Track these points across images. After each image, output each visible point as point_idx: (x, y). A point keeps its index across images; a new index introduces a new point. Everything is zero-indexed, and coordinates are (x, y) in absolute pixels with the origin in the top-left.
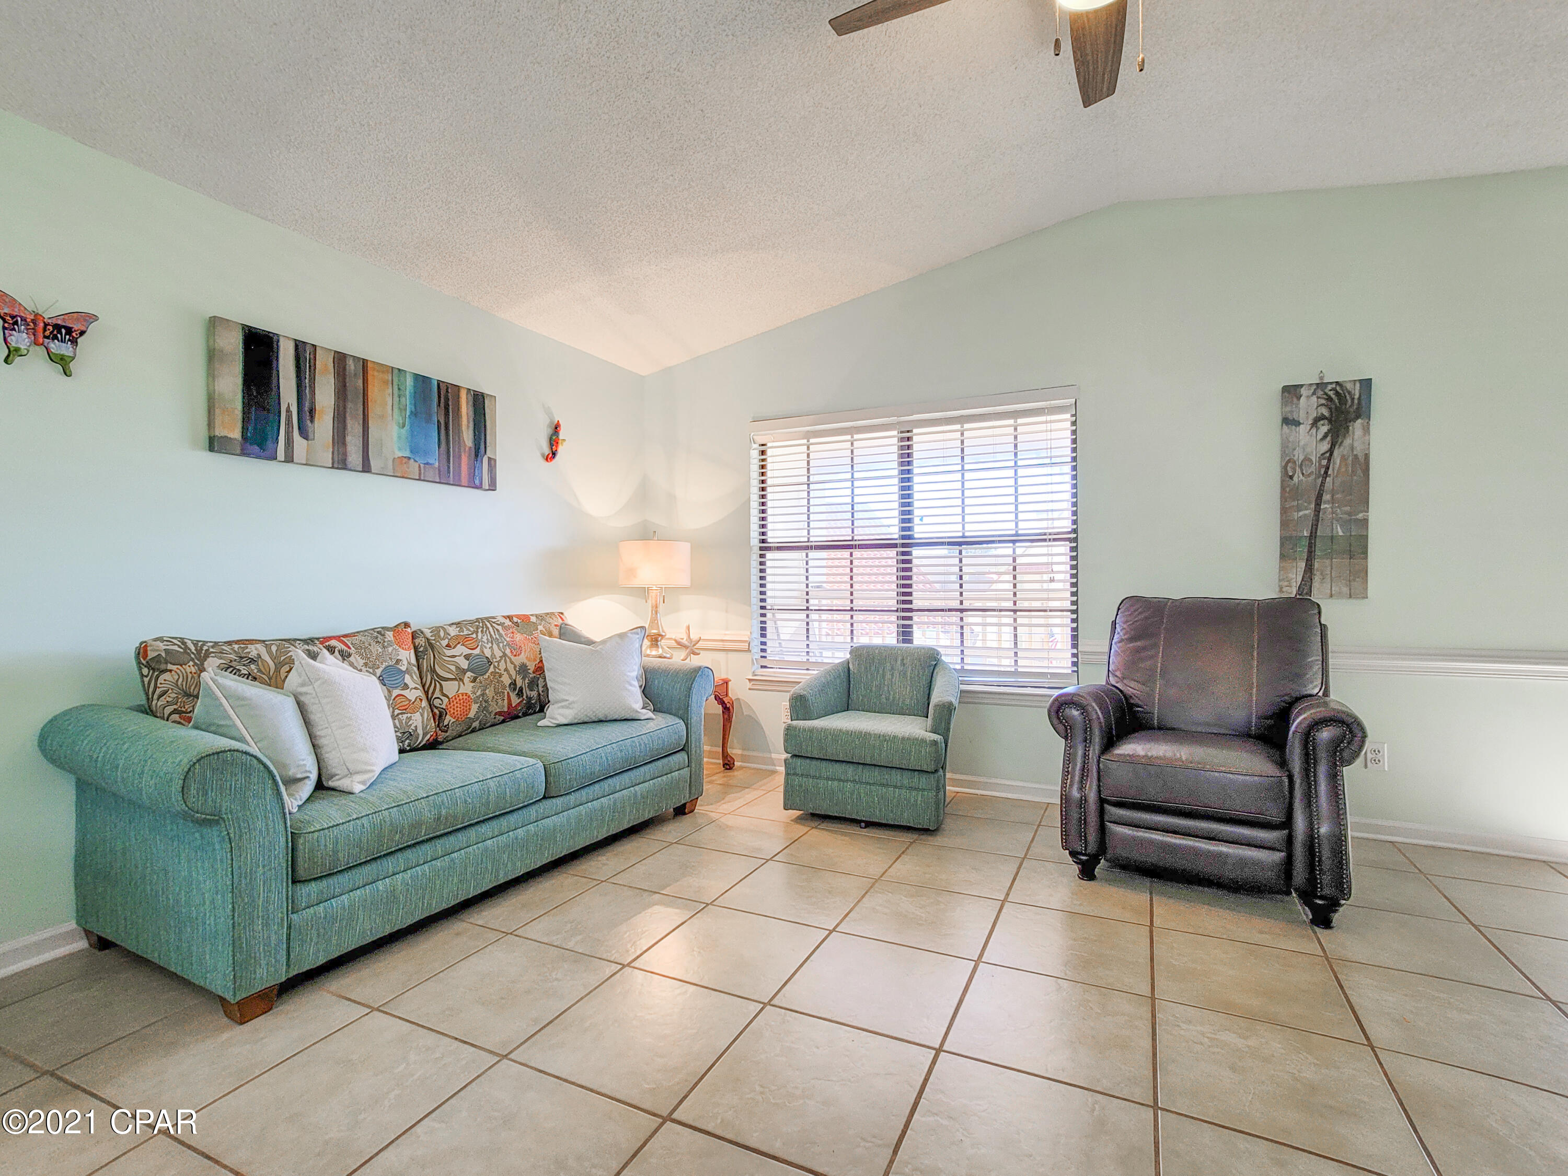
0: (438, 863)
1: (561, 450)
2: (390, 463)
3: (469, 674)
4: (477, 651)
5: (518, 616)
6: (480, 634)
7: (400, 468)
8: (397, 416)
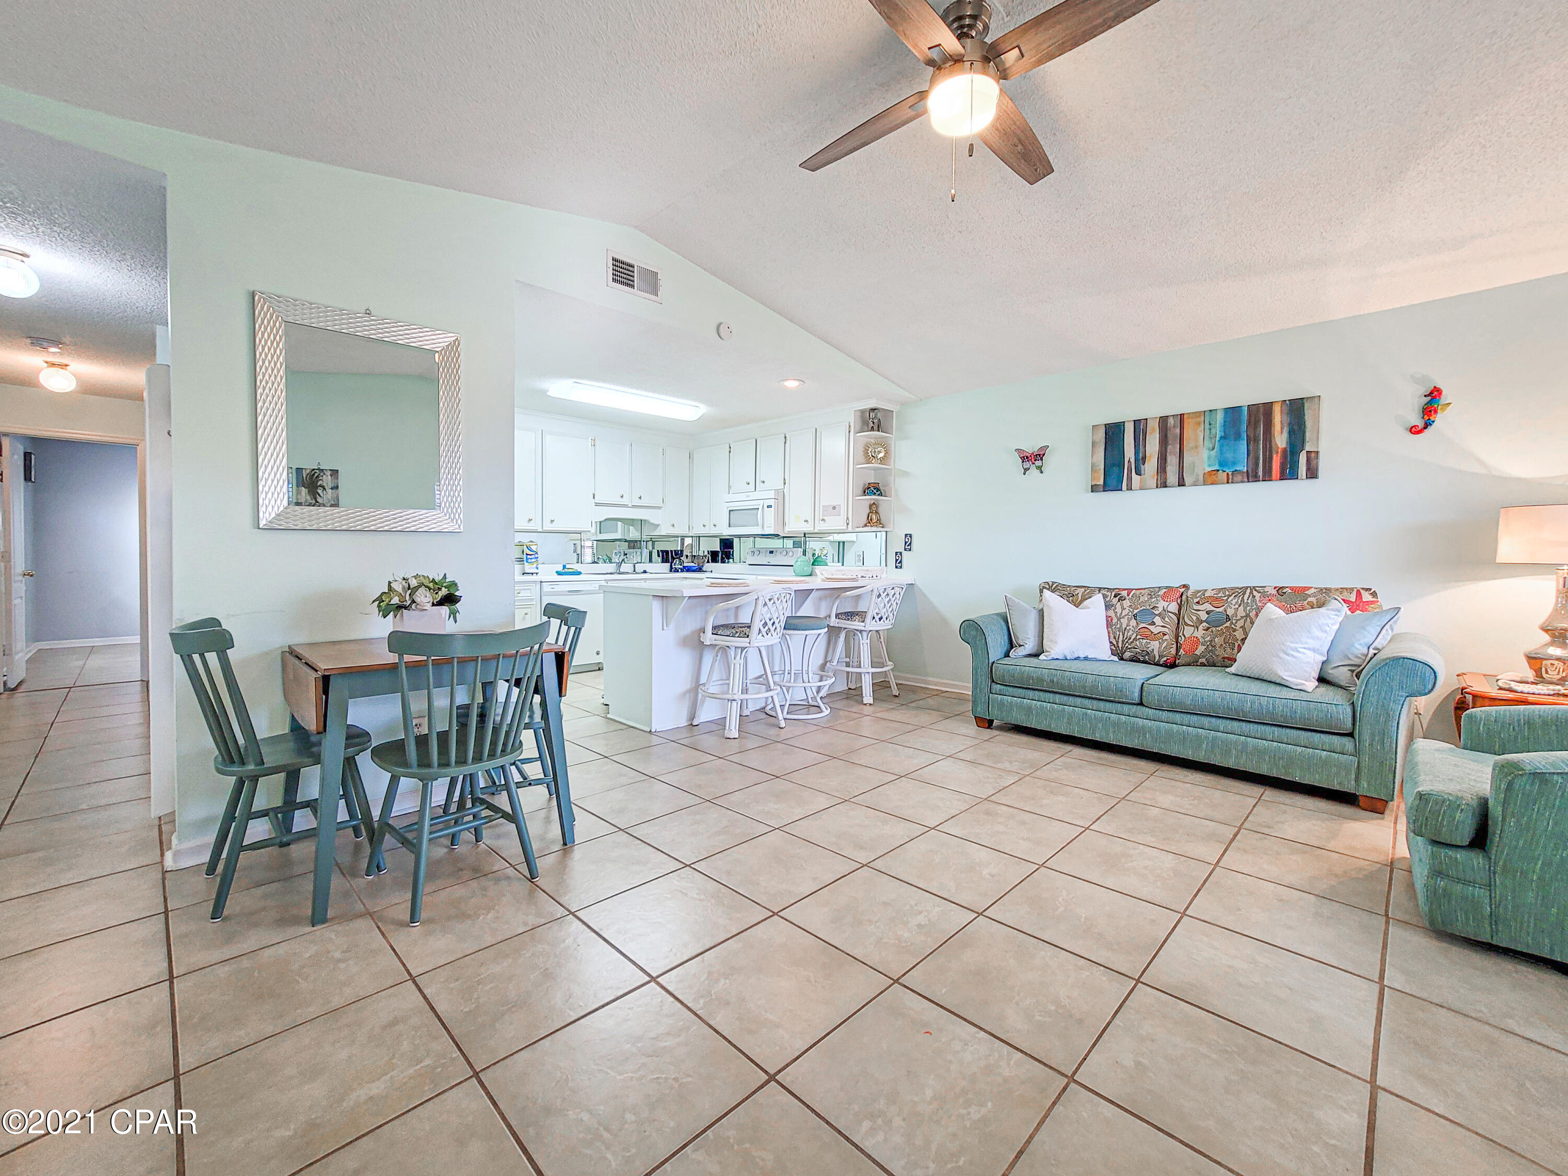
2: (1202, 477)
3: (1204, 624)
4: (1220, 609)
6: (1231, 598)
7: (1210, 479)
8: (1208, 444)
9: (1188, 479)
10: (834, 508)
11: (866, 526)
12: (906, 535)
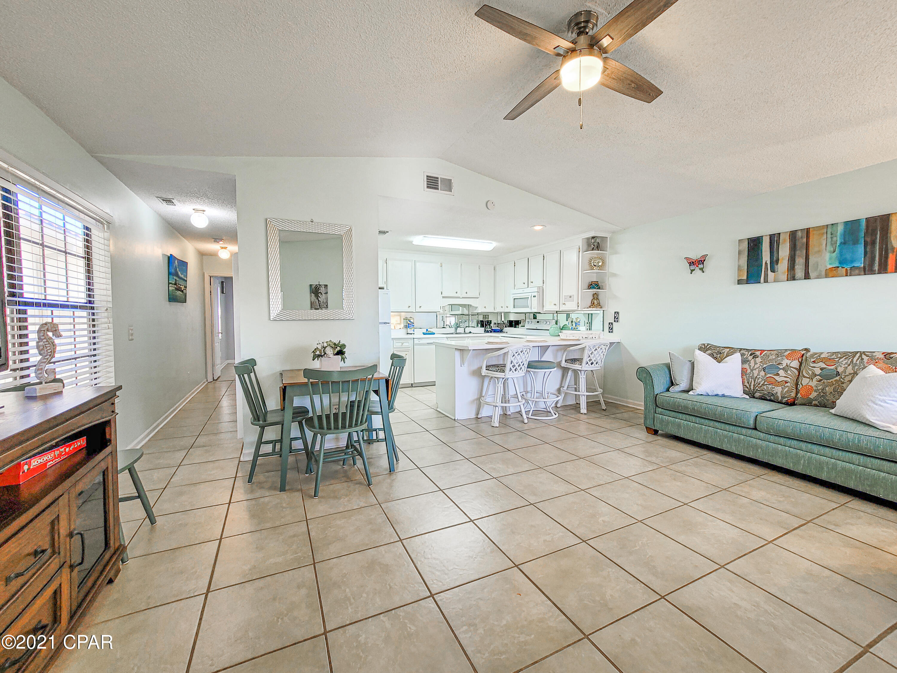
2: (824, 272)
3: (818, 377)
4: (832, 367)
7: (830, 273)
8: (830, 248)
9: (811, 274)
10: (570, 297)
11: (590, 307)
12: (615, 312)
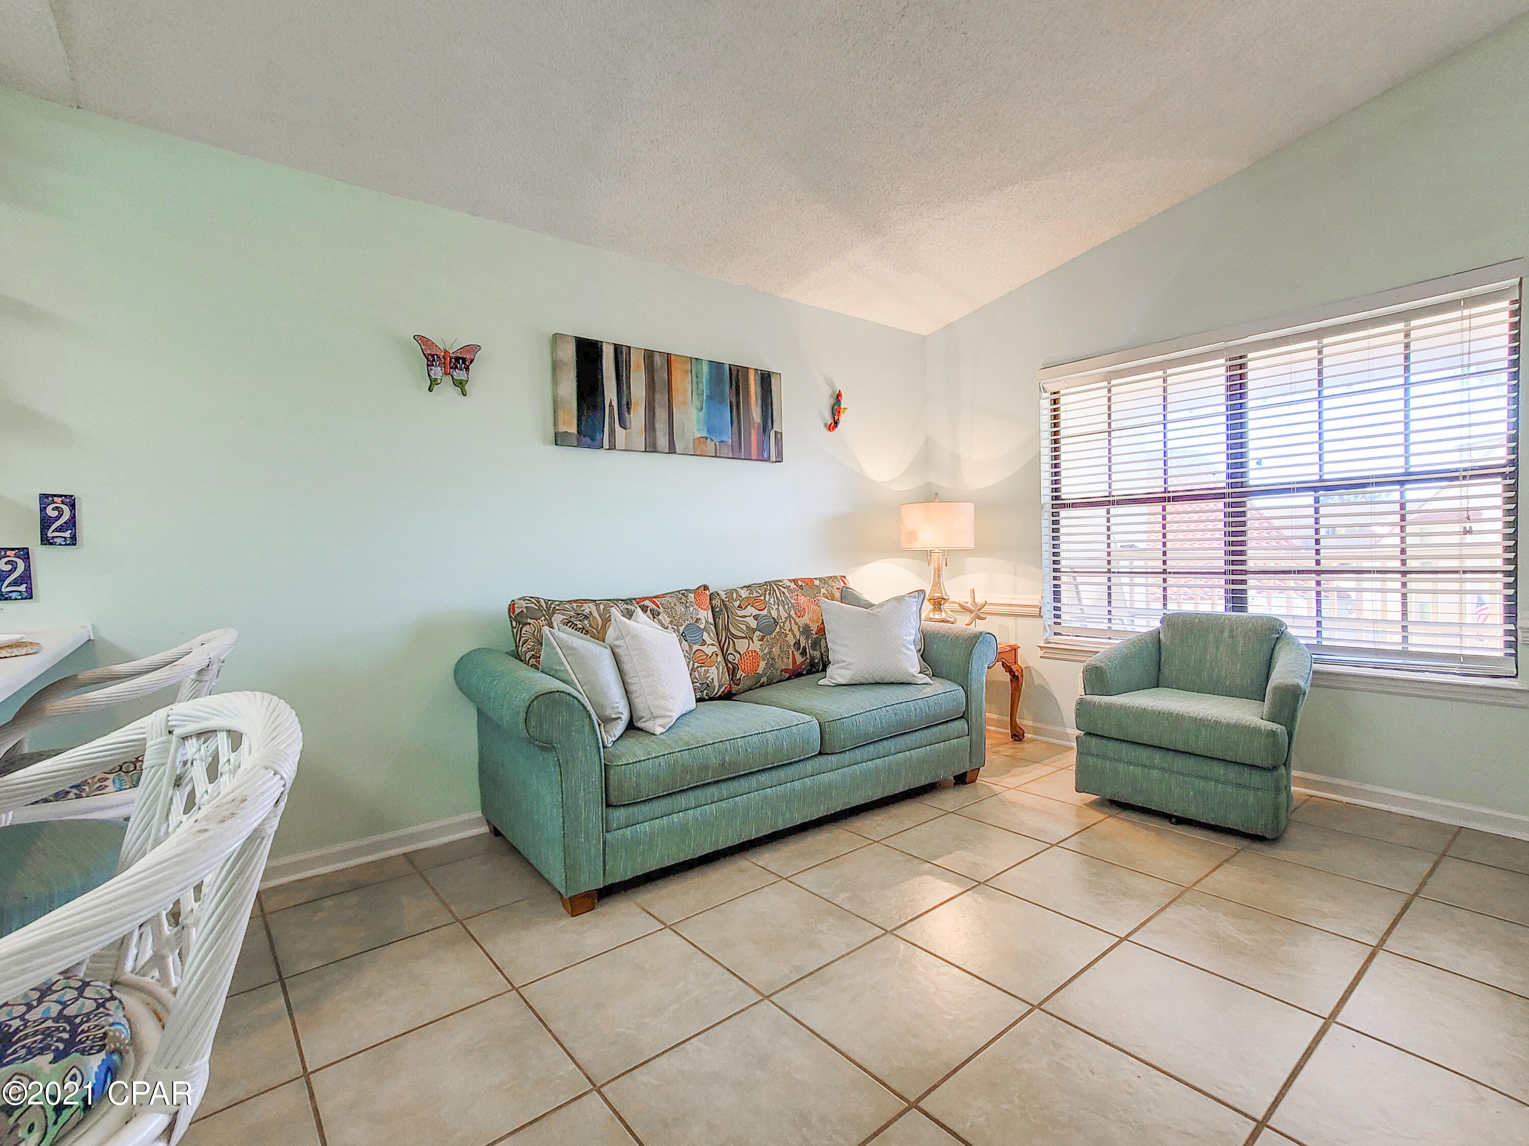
0: (723, 804)
1: (843, 418)
2: (691, 445)
3: (757, 633)
4: (765, 612)
5: (802, 580)
6: (767, 596)
7: (698, 448)
8: (696, 402)
9: (677, 445)
12: (47, 497)
